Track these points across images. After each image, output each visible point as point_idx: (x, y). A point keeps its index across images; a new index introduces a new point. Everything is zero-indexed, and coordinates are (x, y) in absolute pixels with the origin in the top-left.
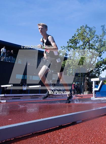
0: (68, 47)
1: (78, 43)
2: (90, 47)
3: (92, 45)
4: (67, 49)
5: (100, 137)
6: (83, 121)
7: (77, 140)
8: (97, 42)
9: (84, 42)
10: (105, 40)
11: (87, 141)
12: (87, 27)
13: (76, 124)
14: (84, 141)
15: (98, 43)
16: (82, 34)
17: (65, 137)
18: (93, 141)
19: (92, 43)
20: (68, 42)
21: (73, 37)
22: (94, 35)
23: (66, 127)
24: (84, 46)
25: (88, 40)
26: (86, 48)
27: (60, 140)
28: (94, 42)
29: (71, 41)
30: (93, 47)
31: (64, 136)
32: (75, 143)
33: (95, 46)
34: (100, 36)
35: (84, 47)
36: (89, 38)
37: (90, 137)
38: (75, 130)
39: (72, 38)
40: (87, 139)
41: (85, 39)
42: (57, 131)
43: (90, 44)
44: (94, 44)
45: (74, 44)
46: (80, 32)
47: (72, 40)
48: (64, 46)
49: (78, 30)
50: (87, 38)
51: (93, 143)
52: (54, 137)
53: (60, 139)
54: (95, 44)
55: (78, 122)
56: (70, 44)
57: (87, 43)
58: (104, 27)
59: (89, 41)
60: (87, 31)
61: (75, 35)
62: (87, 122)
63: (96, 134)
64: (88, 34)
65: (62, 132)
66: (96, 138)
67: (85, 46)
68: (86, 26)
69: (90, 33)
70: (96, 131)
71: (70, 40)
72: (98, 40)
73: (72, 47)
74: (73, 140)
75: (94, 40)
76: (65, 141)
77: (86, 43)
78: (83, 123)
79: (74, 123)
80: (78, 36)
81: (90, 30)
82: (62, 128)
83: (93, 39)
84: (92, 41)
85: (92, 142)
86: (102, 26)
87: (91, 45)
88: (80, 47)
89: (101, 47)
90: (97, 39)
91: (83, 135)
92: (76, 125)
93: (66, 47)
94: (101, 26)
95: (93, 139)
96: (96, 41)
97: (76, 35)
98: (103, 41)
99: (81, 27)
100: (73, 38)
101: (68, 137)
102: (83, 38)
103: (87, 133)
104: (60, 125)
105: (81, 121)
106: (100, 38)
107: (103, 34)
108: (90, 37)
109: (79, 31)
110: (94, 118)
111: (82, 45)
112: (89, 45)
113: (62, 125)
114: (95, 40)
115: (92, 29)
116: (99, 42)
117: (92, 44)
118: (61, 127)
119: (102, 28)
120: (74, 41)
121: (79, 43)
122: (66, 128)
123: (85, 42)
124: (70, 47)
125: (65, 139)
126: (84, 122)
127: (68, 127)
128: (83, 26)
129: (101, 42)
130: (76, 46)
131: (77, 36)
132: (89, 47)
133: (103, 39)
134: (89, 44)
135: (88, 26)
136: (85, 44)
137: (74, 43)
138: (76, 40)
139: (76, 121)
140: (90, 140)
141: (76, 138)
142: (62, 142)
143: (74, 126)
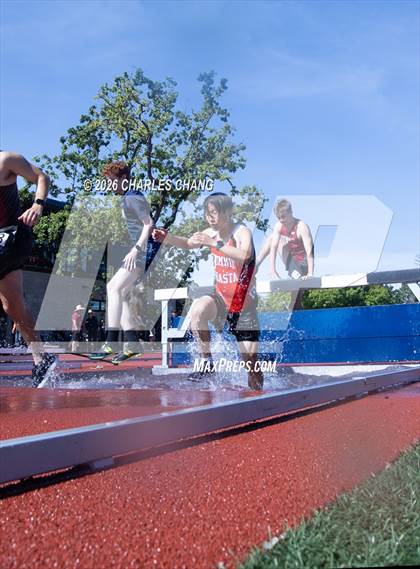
0: (65, 160)
1: (103, 143)
2: (154, 162)
3: (161, 155)
4: (58, 167)
5: (186, 528)
6: (118, 463)
7: (93, 537)
8: (180, 142)
9: (128, 143)
10: (213, 135)
11: (134, 541)
12: (140, 79)
13: (89, 474)
14: (120, 544)
15: (186, 144)
16: (121, 109)
17: (45, 525)
18: (157, 541)
19: (162, 143)
20: (63, 141)
21: (82, 121)
22: (169, 111)
23: (47, 486)
24: (127, 157)
25: (146, 132)
26: (138, 166)
27: (26, 539)
28: (168, 142)
29: (74, 137)
30: (165, 161)
31: (43, 522)
33: (171, 159)
34: (194, 117)
35: (126, 162)
36: (149, 125)
37: (148, 526)
38: (86, 498)
39: (82, 125)
40: (135, 533)
41: (131, 129)
42: (14, 501)
43: (153, 151)
44: (168, 151)
45: (87, 147)
46: (112, 101)
47: (81, 133)
48: (46, 157)
49: (105, 91)
50: (143, 126)
51: (159, 550)
53: (24, 533)
54: (174, 148)
55: (97, 465)
56: (73, 149)
57: (139, 146)
58: (212, 81)
59: (151, 136)
60: (143, 98)
61: (92, 113)
62: (135, 468)
63: (170, 513)
64: (144, 109)
65: (31, 504)
66: (172, 530)
67: (134, 155)
68: (139, 74)
69: (152, 106)
70: (173, 503)
71: (72, 132)
72: (184, 133)
73: (78, 161)
74: (79, 539)
75: (169, 133)
76: (46, 540)
77: (135, 145)
78: (122, 468)
79: (81, 470)
80: (103, 114)
81: (156, 92)
82: (33, 489)
83: (166, 130)
84: (160, 138)
85: (152, 545)
86: (201, 78)
87: (158, 152)
88: (111, 159)
89: (199, 162)
90: (180, 129)
91: (120, 520)
92: (89, 479)
93: (55, 160)
94: (201, 75)
95: (159, 534)
96: (178, 136)
97: (98, 111)
98: (205, 139)
99: (117, 80)
100: (86, 123)
101: (58, 526)
102: (125, 126)
103: (136, 512)
104: (26, 473)
105: (110, 462)
106: (194, 125)
107: (206, 109)
108: (152, 118)
109: (111, 94)
110: (162, 451)
111: (119, 152)
112: (149, 154)
113: (31, 478)
114: (173, 135)
115: (164, 90)
116: (190, 143)
117: (159, 148)
118: (29, 485)
119: (203, 83)
120: (88, 134)
121: (108, 143)
122: (50, 488)
123: (134, 141)
124: (73, 158)
125: (43, 534)
126: (122, 465)
127: (56, 486)
128: (126, 75)
129: (197, 142)
130: (95, 156)
131: (101, 118)
132: (149, 160)
133: (205, 128)
134: (150, 148)
135: (145, 75)
136: (131, 150)
137: (89, 143)
138: (95, 130)
139: (92, 462)
140: (148, 540)
141: (91, 531)
142: (33, 545)
143: (82, 479)
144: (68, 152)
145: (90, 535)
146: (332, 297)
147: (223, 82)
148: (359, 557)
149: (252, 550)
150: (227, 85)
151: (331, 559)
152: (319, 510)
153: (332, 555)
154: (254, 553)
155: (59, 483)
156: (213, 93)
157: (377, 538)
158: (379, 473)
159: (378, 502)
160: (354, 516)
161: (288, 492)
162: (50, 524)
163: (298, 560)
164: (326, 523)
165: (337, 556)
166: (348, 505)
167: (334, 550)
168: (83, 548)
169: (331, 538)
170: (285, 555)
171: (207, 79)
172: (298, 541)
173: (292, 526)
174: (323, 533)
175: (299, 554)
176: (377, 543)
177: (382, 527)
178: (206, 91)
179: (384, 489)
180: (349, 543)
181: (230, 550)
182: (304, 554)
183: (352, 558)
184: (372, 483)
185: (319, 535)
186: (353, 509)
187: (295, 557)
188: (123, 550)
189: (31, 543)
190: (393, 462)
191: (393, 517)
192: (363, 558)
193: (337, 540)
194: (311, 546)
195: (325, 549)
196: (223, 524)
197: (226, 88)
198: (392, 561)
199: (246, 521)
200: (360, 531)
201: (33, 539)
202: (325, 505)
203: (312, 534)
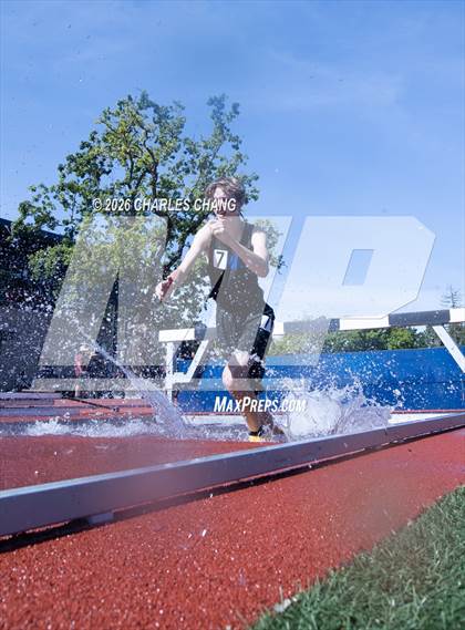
0: (63, 190)
1: (104, 172)
2: (159, 192)
3: (168, 185)
4: (55, 197)
6: (119, 517)
7: (91, 597)
8: (188, 171)
9: (131, 172)
10: (224, 164)
11: (134, 602)
12: (145, 103)
13: (87, 529)
14: (119, 605)
15: (194, 173)
16: (124, 135)
17: (38, 584)
18: (159, 603)
19: (168, 172)
20: (61, 169)
21: (82, 148)
22: (177, 138)
23: (41, 542)
24: (130, 187)
25: (150, 160)
26: (142, 197)
27: (17, 599)
28: (175, 171)
29: (73, 165)
30: (172, 192)
31: (35, 581)
32: (82, 611)
33: (178, 190)
34: (202, 144)
35: (130, 192)
36: (154, 152)
37: (150, 586)
38: (83, 555)
39: (81, 152)
40: (136, 594)
41: (135, 157)
42: (5, 558)
43: (159, 180)
44: (175, 181)
45: (87, 176)
46: (115, 126)
47: (81, 160)
48: (42, 186)
49: (107, 115)
50: (148, 153)
51: (161, 612)
53: (15, 592)
54: (181, 178)
55: (95, 520)
56: (72, 177)
57: (143, 175)
58: (223, 106)
59: (156, 164)
60: (148, 123)
61: (93, 139)
62: (137, 522)
63: (174, 572)
64: (149, 134)
65: (24, 561)
66: (175, 591)
67: (138, 185)
68: (144, 97)
69: (157, 132)
70: (177, 562)
71: (71, 159)
72: (192, 161)
73: (78, 190)
74: (74, 600)
75: (177, 161)
76: (40, 600)
77: (139, 174)
78: (121, 523)
79: (78, 525)
80: (105, 140)
81: (162, 117)
82: (27, 545)
83: (173, 158)
84: (167, 167)
85: (154, 607)
86: (212, 102)
87: (164, 181)
88: (112, 189)
90: (188, 157)
91: (119, 579)
92: (86, 534)
93: (53, 190)
94: (211, 99)
95: (162, 595)
96: (186, 164)
97: (99, 137)
98: (215, 169)
99: (121, 103)
100: (86, 149)
101: (52, 585)
102: (129, 153)
103: (137, 570)
104: (18, 529)
105: (109, 516)
106: (203, 153)
107: (216, 136)
108: (158, 145)
109: (113, 119)
110: (165, 505)
111: (121, 181)
112: (153, 184)
113: (24, 533)
114: (181, 163)
115: (171, 114)
116: (199, 172)
117: (165, 177)
118: (21, 540)
119: (213, 107)
120: (88, 162)
121: (110, 171)
122: (44, 544)
123: (138, 169)
124: (72, 188)
125: (36, 594)
126: (122, 520)
127: (51, 542)
128: (130, 98)
129: (206, 172)
130: (95, 185)
131: (103, 144)
132: (154, 190)
133: (215, 156)
134: (155, 178)
135: (150, 98)
136: (134, 179)
137: (89, 172)
138: (95, 158)
139: (90, 516)
140: (149, 601)
141: (88, 591)
142: (26, 605)
143: (78, 535)
144: (66, 181)
145: (87, 595)
147: (235, 107)
148: (377, 621)
149: (262, 613)
150: (239, 110)
151: (347, 624)
152: (335, 570)
153: (349, 619)
154: (264, 616)
155: (54, 538)
156: (224, 118)
157: (397, 602)
158: (400, 530)
159: (399, 561)
160: (372, 577)
161: (302, 550)
162: (44, 583)
163: (312, 624)
164: (343, 584)
165: (353, 620)
166: (367, 565)
167: (351, 614)
168: (80, 608)
169: (348, 599)
170: (298, 618)
171: (217, 103)
172: (312, 603)
173: (306, 587)
174: (339, 596)
175: (313, 618)
176: (397, 606)
177: (403, 589)
178: (217, 115)
179: (405, 548)
180: (367, 606)
181: (238, 613)
182: (318, 618)
183: (369, 623)
184: (393, 541)
185: (335, 597)
186: (371, 569)
187: (308, 621)
188: (123, 611)
189: (24, 603)
190: (415, 520)
191: (415, 579)
192: (382, 622)
193: (354, 603)
194: (326, 609)
195: (342, 613)
196: (231, 584)
197: (237, 113)
198: (413, 626)
199: (256, 582)
200: (378, 593)
201: (25, 599)
202: (341, 565)
203: (327, 596)
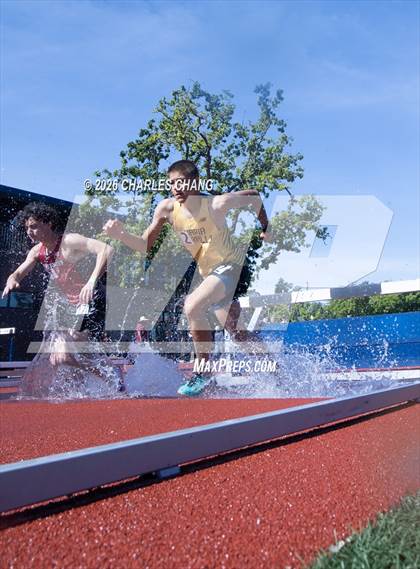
0: (125, 174)
1: (162, 156)
2: (213, 173)
3: (220, 166)
5: (253, 534)
6: (185, 471)
7: (162, 544)
8: (238, 154)
9: (187, 155)
10: (271, 146)
11: (202, 548)
12: (197, 92)
13: (157, 482)
14: (189, 551)
15: (244, 155)
16: (179, 122)
17: (114, 534)
18: (225, 548)
19: (220, 155)
20: (123, 155)
21: (142, 135)
22: (227, 123)
23: (115, 495)
25: (204, 144)
27: (95, 548)
28: (227, 153)
29: (133, 151)
30: (224, 173)
31: (112, 531)
32: (154, 558)
33: (230, 171)
34: (251, 128)
36: (207, 137)
37: (216, 533)
38: (154, 506)
39: (141, 139)
40: (203, 540)
41: (190, 142)
42: (83, 511)
43: (212, 163)
44: (227, 162)
45: (146, 161)
46: (170, 115)
47: (141, 147)
48: (106, 171)
49: (163, 105)
50: (201, 138)
51: (227, 556)
52: (71, 536)
53: (93, 542)
54: (232, 160)
55: (163, 474)
56: (133, 163)
57: (198, 159)
58: (268, 93)
59: (209, 148)
60: (201, 111)
61: (151, 127)
62: (202, 475)
63: (237, 519)
64: (202, 121)
65: (100, 514)
66: (239, 536)
68: (196, 87)
69: (210, 119)
70: (240, 510)
71: (132, 146)
72: (242, 144)
73: (139, 174)
74: (147, 547)
75: (228, 144)
76: (116, 548)
77: (194, 157)
78: (187, 476)
79: (149, 479)
80: (162, 127)
81: (213, 105)
82: (101, 499)
83: (224, 141)
85: (220, 552)
86: (258, 90)
87: (217, 164)
89: (257, 172)
90: (238, 141)
91: (188, 527)
92: (156, 487)
93: (116, 174)
94: (257, 87)
95: (227, 541)
96: (236, 147)
97: (156, 125)
98: (263, 150)
99: (175, 93)
100: (145, 137)
101: (127, 534)
102: (184, 139)
103: (203, 519)
104: (94, 484)
105: (176, 470)
106: (252, 136)
107: (263, 120)
108: (210, 131)
109: (169, 108)
110: (228, 459)
112: (208, 166)
113: (99, 488)
114: (232, 146)
115: (221, 102)
116: (248, 154)
117: (218, 160)
118: (97, 495)
119: (260, 95)
120: (148, 148)
121: (167, 156)
122: (118, 497)
123: (193, 153)
124: (133, 172)
125: (112, 544)
126: (188, 473)
127: (124, 495)
128: (184, 89)
129: (254, 153)
130: (155, 169)
131: (160, 131)
132: (208, 171)
133: (262, 139)
134: (209, 161)
135: (202, 88)
137: (149, 157)
138: (154, 144)
139: (159, 471)
140: (216, 547)
141: (160, 539)
142: (104, 554)
143: (149, 488)
144: (128, 166)
145: (159, 542)
146: (392, 302)
147: (279, 93)
149: (319, 554)
150: (283, 96)
151: (397, 561)
152: (384, 512)
153: (398, 557)
154: (321, 557)
155: (127, 492)
156: (270, 104)
161: (353, 496)
162: (119, 534)
163: (365, 563)
164: (391, 525)
165: (402, 558)
166: (413, 507)
167: (400, 552)
168: (152, 555)
169: (396, 540)
170: (351, 558)
171: (263, 90)
172: (364, 544)
173: (358, 529)
174: (389, 536)
175: (365, 557)
178: (263, 102)
180: (414, 545)
181: (297, 555)
182: (370, 557)
183: (417, 560)
185: (385, 538)
186: (417, 511)
187: (361, 560)
188: (192, 557)
189: (101, 552)
193: (402, 542)
194: (377, 549)
195: (391, 551)
196: (289, 529)
197: (282, 99)
199: (313, 525)
201: (103, 548)
202: (390, 508)
203: (378, 537)
